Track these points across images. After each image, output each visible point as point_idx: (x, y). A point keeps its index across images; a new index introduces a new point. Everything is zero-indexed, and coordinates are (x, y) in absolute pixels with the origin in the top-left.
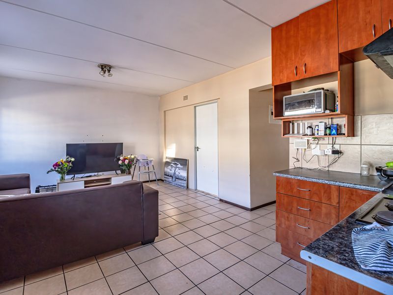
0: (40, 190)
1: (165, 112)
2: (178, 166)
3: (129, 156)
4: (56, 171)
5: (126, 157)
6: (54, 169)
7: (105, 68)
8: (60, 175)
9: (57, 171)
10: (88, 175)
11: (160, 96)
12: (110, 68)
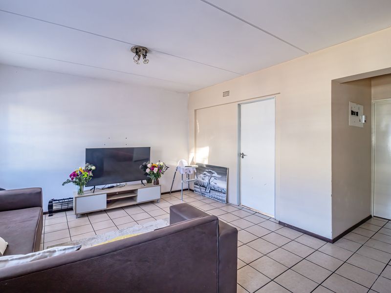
0: (54, 205)
1: (195, 111)
2: (213, 175)
3: (157, 164)
4: (73, 182)
5: (154, 164)
6: (70, 179)
7: (140, 52)
8: (78, 187)
9: (75, 182)
10: (110, 185)
11: (190, 93)
12: (146, 52)
